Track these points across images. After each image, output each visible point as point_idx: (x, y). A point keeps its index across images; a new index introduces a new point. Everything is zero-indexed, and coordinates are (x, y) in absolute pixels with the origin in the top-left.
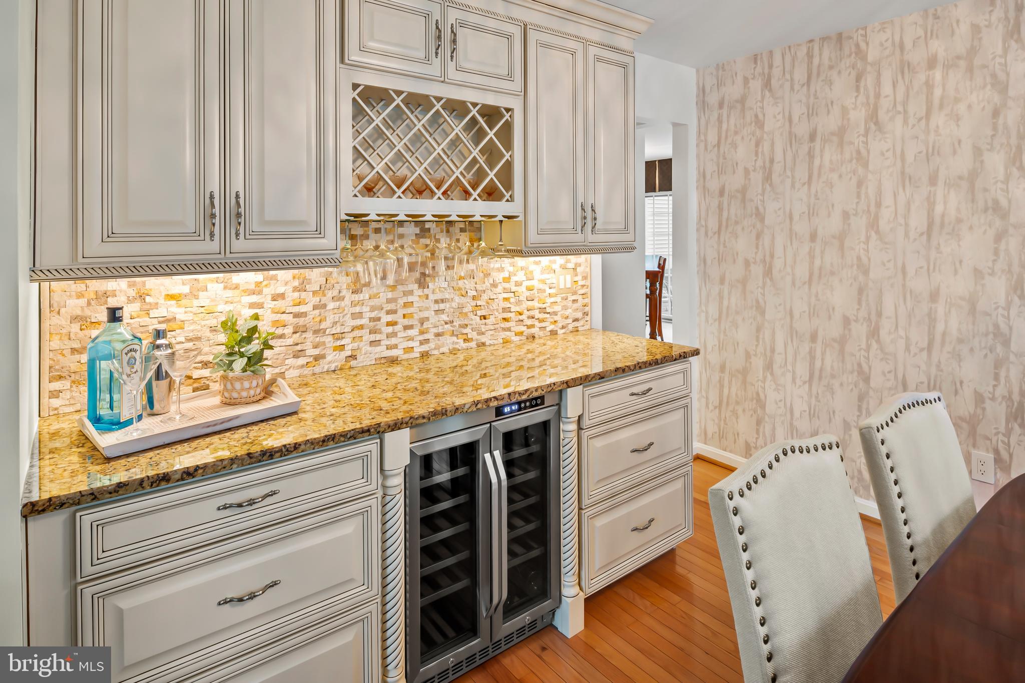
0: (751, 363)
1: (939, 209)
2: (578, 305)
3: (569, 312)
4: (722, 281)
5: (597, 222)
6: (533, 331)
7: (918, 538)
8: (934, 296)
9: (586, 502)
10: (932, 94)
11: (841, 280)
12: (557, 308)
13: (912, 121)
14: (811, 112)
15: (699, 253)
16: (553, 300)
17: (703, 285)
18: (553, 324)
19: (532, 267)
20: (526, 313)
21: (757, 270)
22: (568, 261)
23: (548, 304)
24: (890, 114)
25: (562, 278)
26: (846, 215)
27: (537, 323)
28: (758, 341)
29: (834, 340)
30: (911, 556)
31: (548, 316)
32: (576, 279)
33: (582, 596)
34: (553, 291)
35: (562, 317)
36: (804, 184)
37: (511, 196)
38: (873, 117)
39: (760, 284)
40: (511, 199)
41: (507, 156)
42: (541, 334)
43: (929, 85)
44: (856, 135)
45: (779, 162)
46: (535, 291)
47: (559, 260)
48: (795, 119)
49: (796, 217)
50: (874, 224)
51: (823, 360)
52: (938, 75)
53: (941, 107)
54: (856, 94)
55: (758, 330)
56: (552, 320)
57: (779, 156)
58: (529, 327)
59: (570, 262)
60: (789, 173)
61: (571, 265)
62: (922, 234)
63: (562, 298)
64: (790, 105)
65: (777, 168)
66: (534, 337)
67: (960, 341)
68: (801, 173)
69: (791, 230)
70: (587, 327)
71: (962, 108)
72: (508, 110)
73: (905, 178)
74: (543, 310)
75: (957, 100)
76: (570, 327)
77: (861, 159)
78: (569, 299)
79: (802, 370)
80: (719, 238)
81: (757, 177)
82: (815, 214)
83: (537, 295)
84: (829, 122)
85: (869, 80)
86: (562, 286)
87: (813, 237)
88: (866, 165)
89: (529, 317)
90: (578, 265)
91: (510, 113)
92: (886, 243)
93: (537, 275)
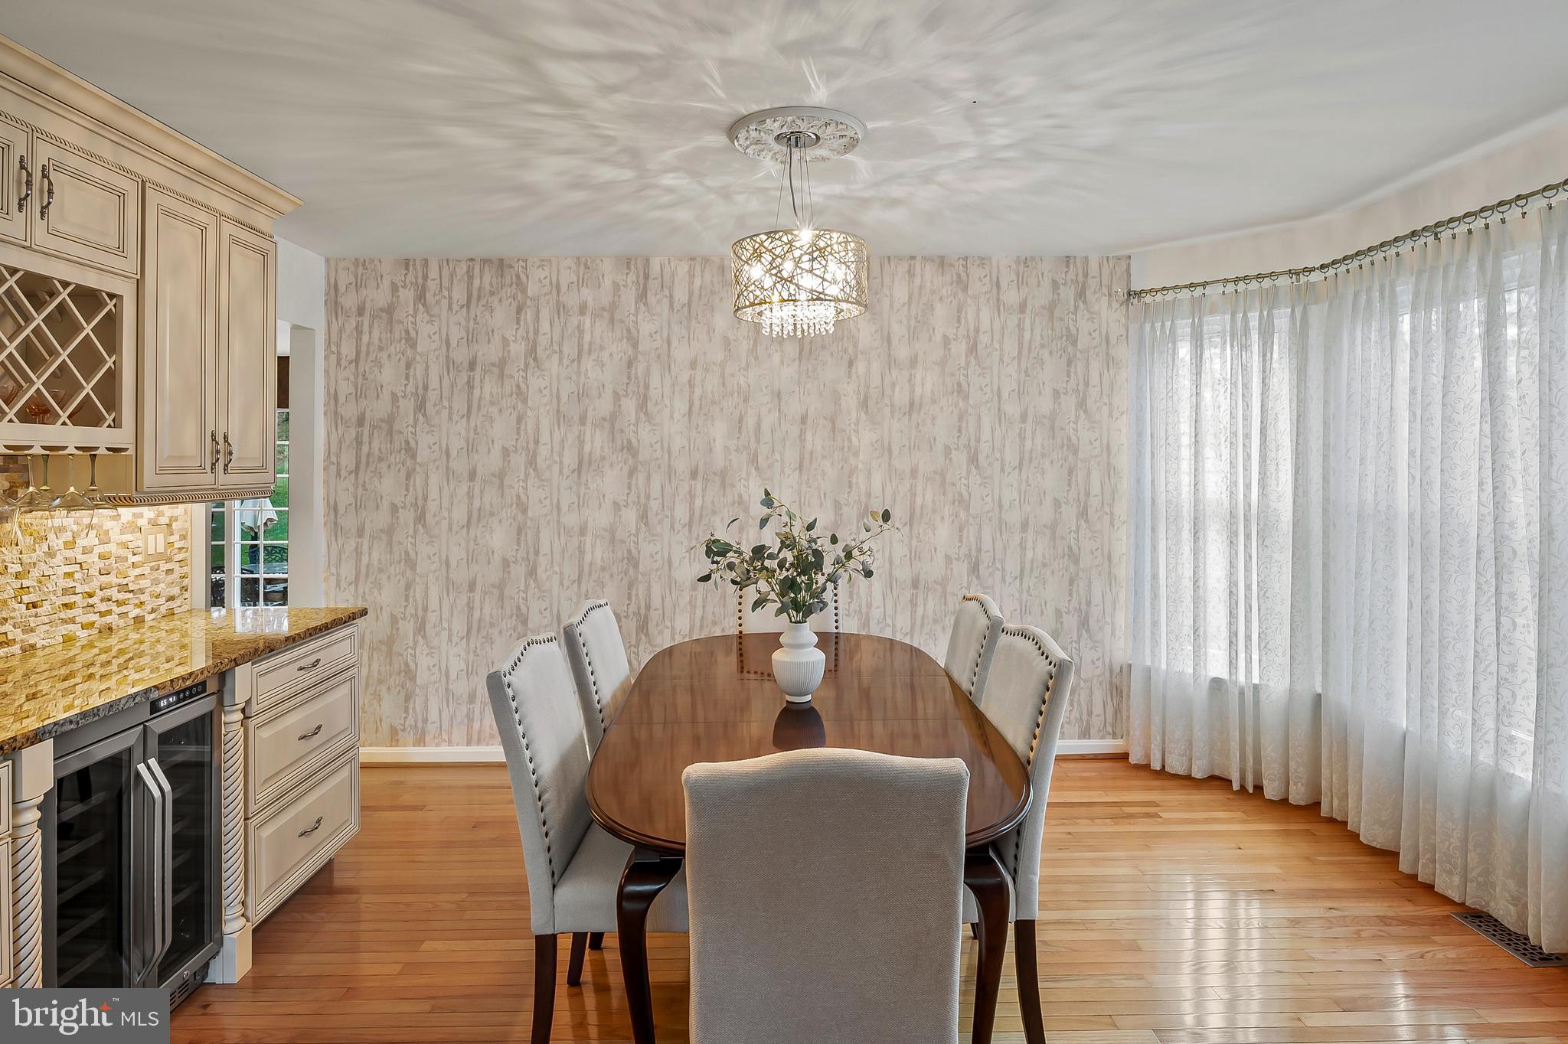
0: (398, 629)
1: (587, 448)
2: (176, 576)
3: (158, 589)
4: (360, 532)
5: (233, 457)
6: (109, 619)
7: (604, 702)
8: (583, 531)
9: (252, 808)
10: (583, 338)
11: (500, 521)
12: (144, 583)
13: (566, 362)
14: (471, 339)
15: (327, 499)
16: (137, 571)
17: (333, 538)
18: (139, 607)
19: (108, 524)
20: (100, 594)
21: (407, 516)
22: (160, 514)
23: (132, 578)
24: (547, 352)
25: (151, 538)
26: (506, 452)
27: (114, 608)
28: (407, 600)
29: (493, 586)
30: (600, 716)
31: (131, 595)
32: (171, 539)
33: (250, 927)
34: (136, 559)
35: (152, 596)
36: (463, 416)
37: (114, 420)
38: (532, 351)
39: (411, 532)
40: (116, 424)
41: (110, 363)
42: (121, 623)
43: (580, 329)
44: (516, 369)
45: (434, 390)
46: (112, 560)
47: (148, 513)
48: (454, 343)
49: (454, 453)
50: (532, 462)
51: (481, 609)
52: (587, 321)
53: (590, 352)
54: (516, 327)
55: (408, 587)
56: (137, 602)
57: (434, 382)
58: (102, 614)
59: (163, 516)
60: (445, 403)
61: (164, 520)
62: (574, 471)
63: (152, 569)
64: (448, 326)
65: (433, 396)
66: (110, 629)
67: (603, 569)
68: (459, 405)
69: (447, 468)
70: (186, 607)
71: (605, 355)
72: (111, 296)
73: (560, 417)
74: (123, 588)
75: (602, 348)
76: (163, 610)
77: (521, 395)
78: (162, 569)
79: (459, 625)
80: (356, 478)
81: (407, 406)
82: (474, 451)
83: (114, 565)
84: (489, 352)
85: (529, 315)
86: (151, 551)
87: (472, 475)
88: (525, 401)
89: (102, 600)
90: (173, 519)
91: (114, 301)
92: (543, 480)
93: (116, 536)
